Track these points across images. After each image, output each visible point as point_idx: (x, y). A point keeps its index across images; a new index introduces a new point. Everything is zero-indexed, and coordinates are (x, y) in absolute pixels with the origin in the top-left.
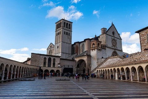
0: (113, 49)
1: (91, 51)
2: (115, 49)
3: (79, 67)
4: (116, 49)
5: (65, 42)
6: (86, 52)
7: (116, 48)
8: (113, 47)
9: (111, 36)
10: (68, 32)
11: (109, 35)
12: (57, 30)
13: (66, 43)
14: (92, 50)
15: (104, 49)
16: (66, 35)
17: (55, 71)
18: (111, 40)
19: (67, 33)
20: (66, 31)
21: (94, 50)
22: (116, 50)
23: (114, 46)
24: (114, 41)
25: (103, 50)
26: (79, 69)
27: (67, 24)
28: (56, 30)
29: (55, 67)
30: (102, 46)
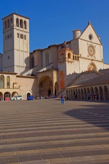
0: (89, 59)
1: (59, 64)
2: (92, 60)
3: (42, 87)
4: (94, 60)
5: (19, 50)
6: (52, 65)
7: (94, 58)
8: (90, 57)
9: (86, 41)
10: (24, 34)
11: (84, 40)
12: (6, 30)
13: (21, 51)
14: (61, 62)
16: (20, 39)
17: (11, 93)
18: (87, 47)
19: (22, 36)
20: (21, 33)
21: (62, 63)
23: (91, 55)
24: (91, 48)
25: (76, 62)
26: (42, 89)
27: (21, 20)
28: (4, 30)
29: (9, 88)
30: (74, 56)
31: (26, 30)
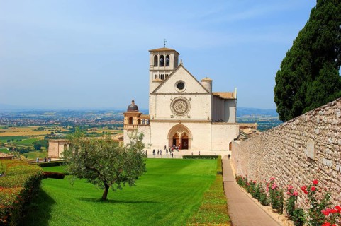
2: (180, 122)
9: (169, 94)
10: (164, 73)
11: (164, 94)
15: (144, 127)
18: (169, 103)
20: (158, 73)
22: (183, 124)
23: (180, 114)
24: (181, 103)
25: (142, 128)
27: (162, 57)
30: (139, 121)
31: (168, 68)
